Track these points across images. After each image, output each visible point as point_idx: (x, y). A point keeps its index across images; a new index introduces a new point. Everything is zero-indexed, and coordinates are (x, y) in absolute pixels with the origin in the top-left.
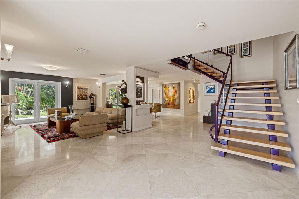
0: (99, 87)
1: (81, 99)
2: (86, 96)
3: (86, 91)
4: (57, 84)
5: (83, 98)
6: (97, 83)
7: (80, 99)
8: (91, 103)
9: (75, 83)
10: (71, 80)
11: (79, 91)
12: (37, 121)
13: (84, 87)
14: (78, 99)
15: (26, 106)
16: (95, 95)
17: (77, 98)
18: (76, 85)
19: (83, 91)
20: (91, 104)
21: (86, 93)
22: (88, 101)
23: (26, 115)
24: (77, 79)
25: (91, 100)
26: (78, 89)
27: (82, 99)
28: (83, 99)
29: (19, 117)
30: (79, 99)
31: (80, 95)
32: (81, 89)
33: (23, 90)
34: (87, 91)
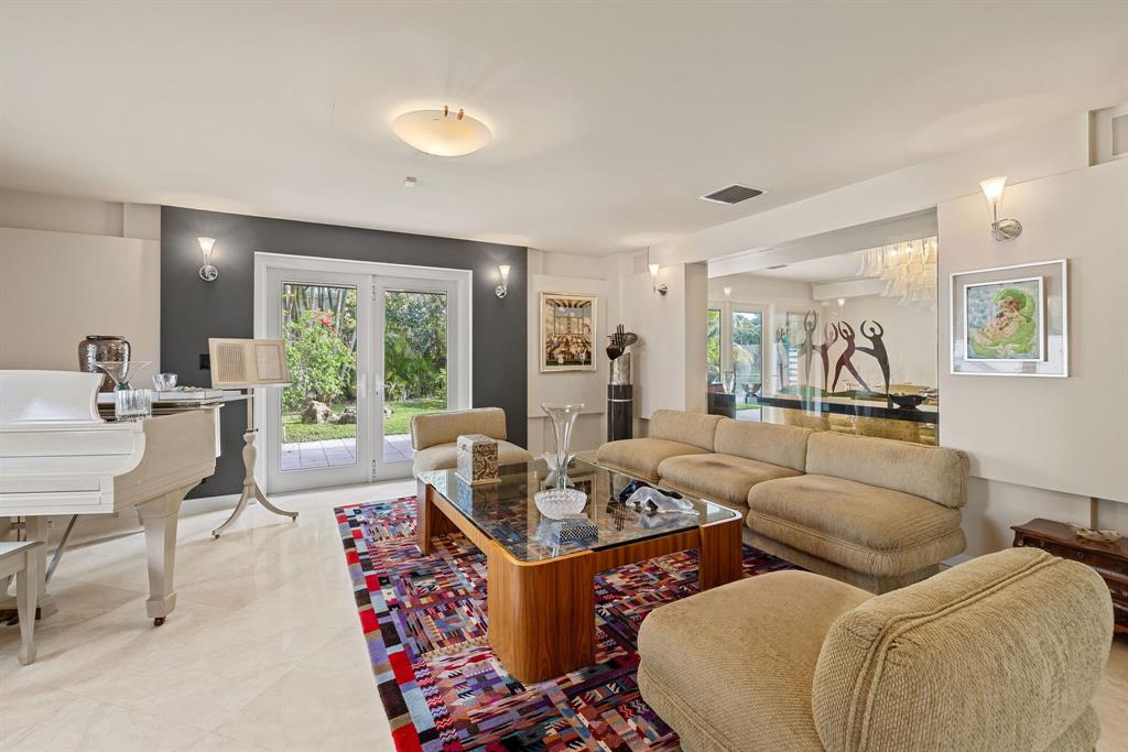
0: (663, 293)
1: (561, 361)
2: (586, 344)
3: (587, 321)
4: (456, 282)
5: (573, 356)
6: (654, 269)
7: (556, 363)
8: (614, 383)
9: (535, 276)
10: (519, 256)
11: (551, 319)
12: (370, 479)
13: (574, 299)
14: (548, 363)
15: (342, 388)
16: (635, 338)
17: (544, 357)
18: (539, 285)
19: (569, 318)
20: (615, 391)
21: (586, 329)
22: (593, 372)
23: (340, 426)
24: (544, 252)
25: (616, 369)
26: (550, 309)
27: (565, 363)
28: (571, 360)
29: (314, 437)
30: (552, 361)
31: (555, 340)
32: (562, 309)
33: (334, 326)
34: (590, 316)
